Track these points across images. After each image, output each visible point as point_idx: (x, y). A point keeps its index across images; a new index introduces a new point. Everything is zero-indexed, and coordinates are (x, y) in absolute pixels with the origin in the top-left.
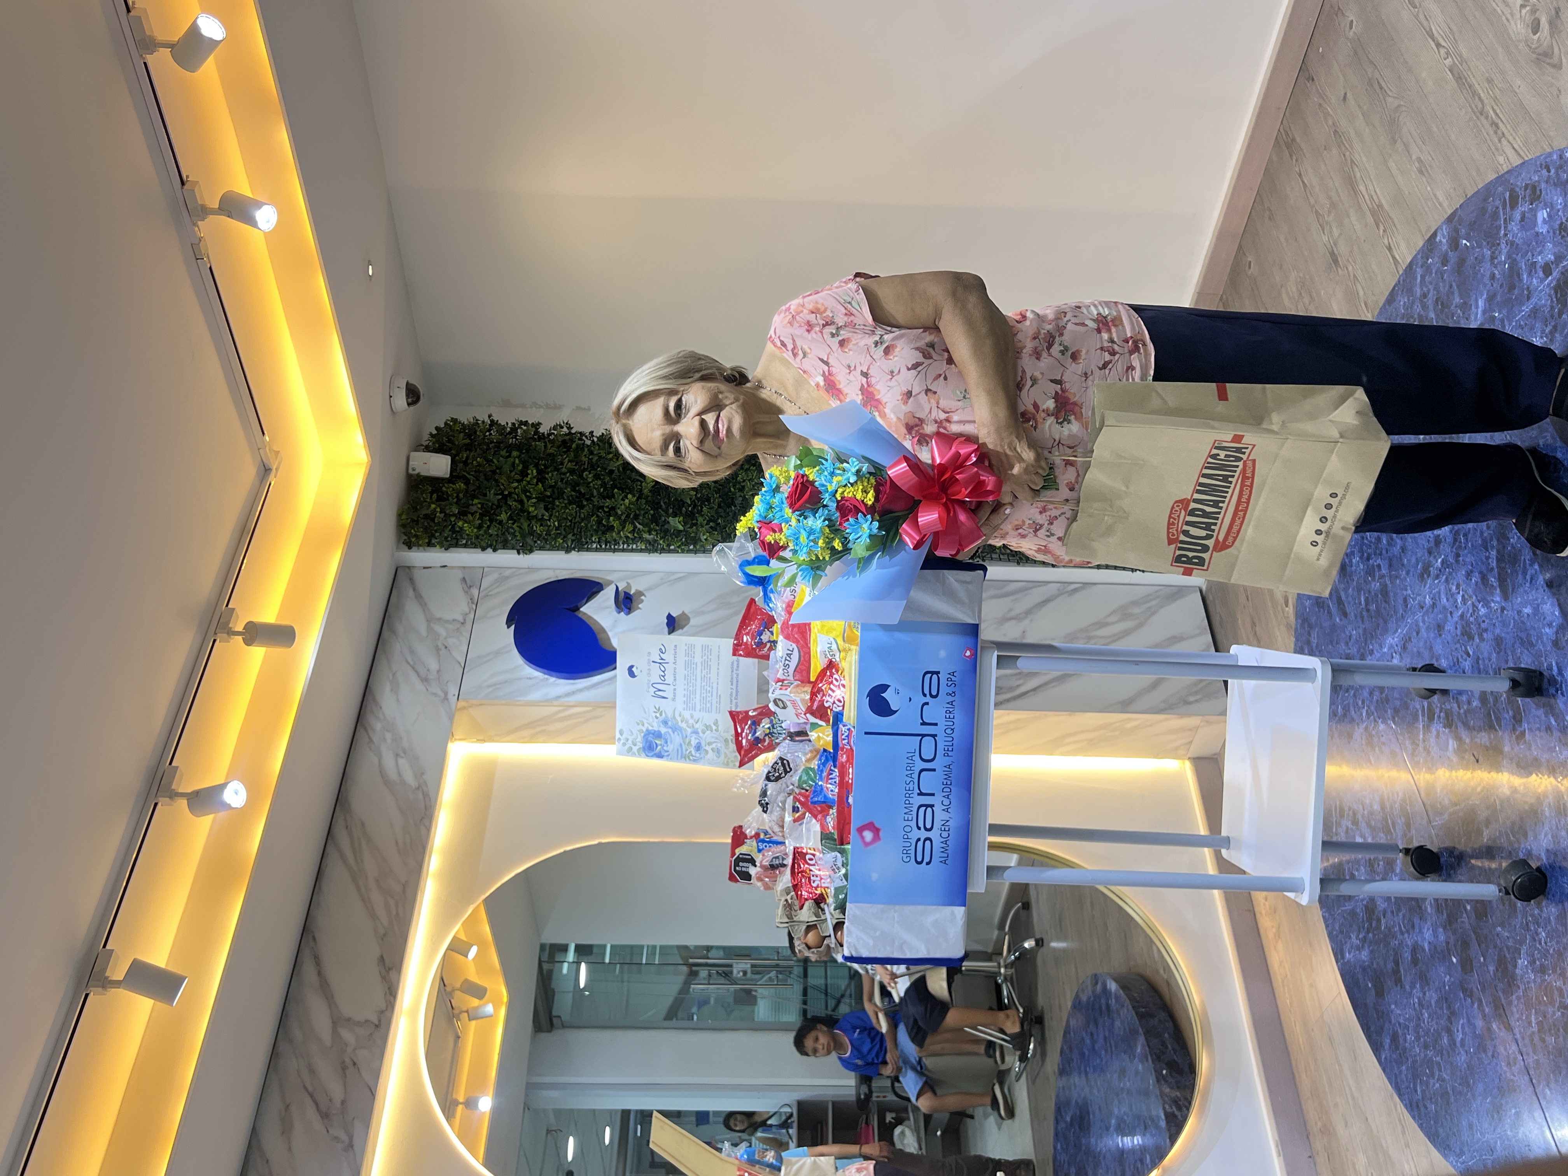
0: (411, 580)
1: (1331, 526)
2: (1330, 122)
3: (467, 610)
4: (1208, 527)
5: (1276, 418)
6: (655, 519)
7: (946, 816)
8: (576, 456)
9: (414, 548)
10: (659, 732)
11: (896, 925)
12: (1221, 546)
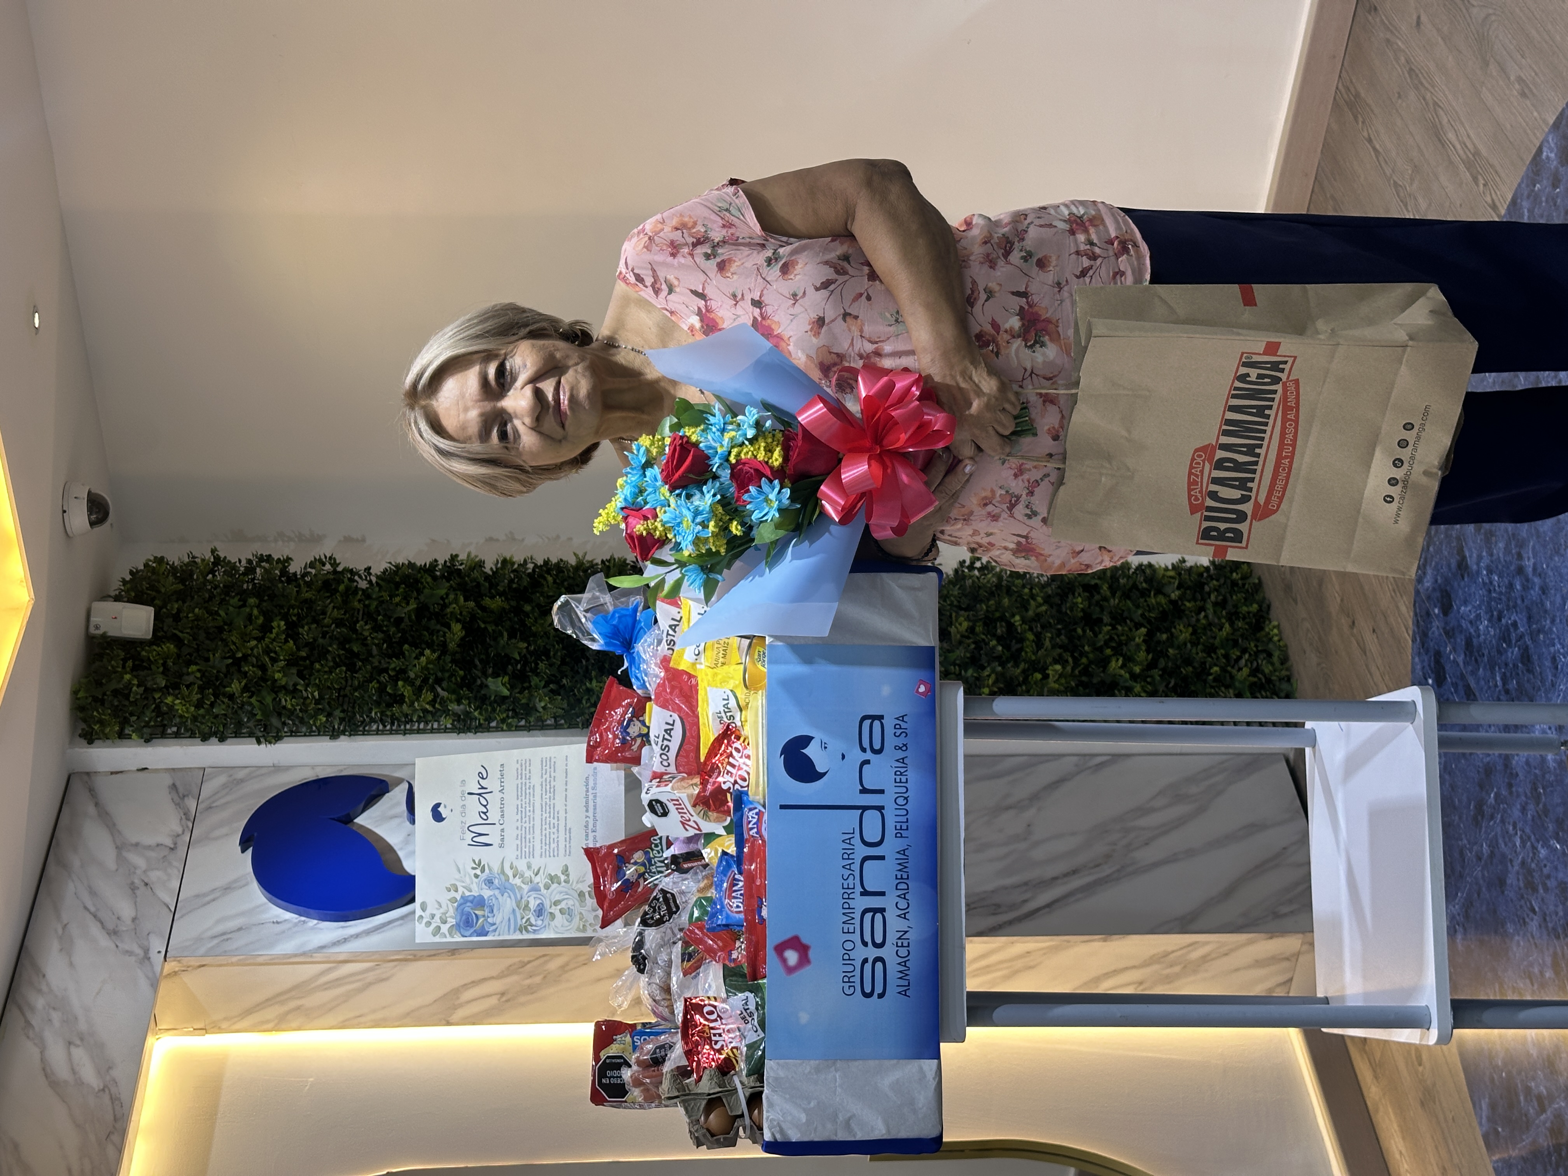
0: (92, 792)
1: (1409, 470)
2: (1403, 59)
3: (180, 831)
4: (1243, 484)
5: (1320, 324)
6: (468, 683)
7: (903, 925)
8: (345, 602)
9: (97, 742)
10: (481, 898)
11: (839, 1090)
12: (1264, 512)
